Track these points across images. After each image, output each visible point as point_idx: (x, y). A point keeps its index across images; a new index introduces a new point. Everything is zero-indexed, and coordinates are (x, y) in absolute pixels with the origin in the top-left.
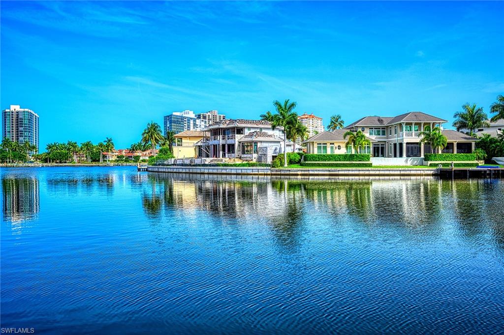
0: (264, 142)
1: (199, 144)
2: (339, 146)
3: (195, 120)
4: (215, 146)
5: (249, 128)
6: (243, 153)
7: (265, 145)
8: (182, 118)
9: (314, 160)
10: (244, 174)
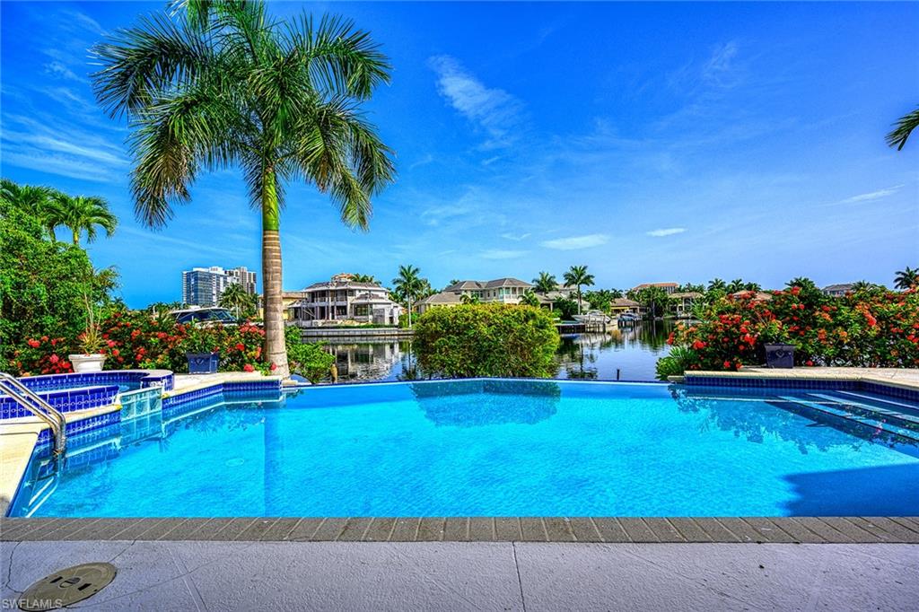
0: (379, 304)
1: (295, 305)
3: (225, 278)
4: (322, 309)
5: (360, 291)
6: (356, 314)
7: (379, 307)
8: (211, 275)
10: (369, 336)
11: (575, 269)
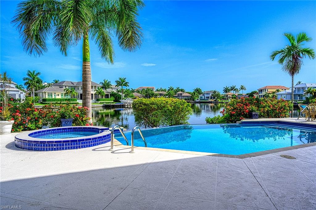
2: (58, 94)
9: (50, 101)
11: (120, 79)
